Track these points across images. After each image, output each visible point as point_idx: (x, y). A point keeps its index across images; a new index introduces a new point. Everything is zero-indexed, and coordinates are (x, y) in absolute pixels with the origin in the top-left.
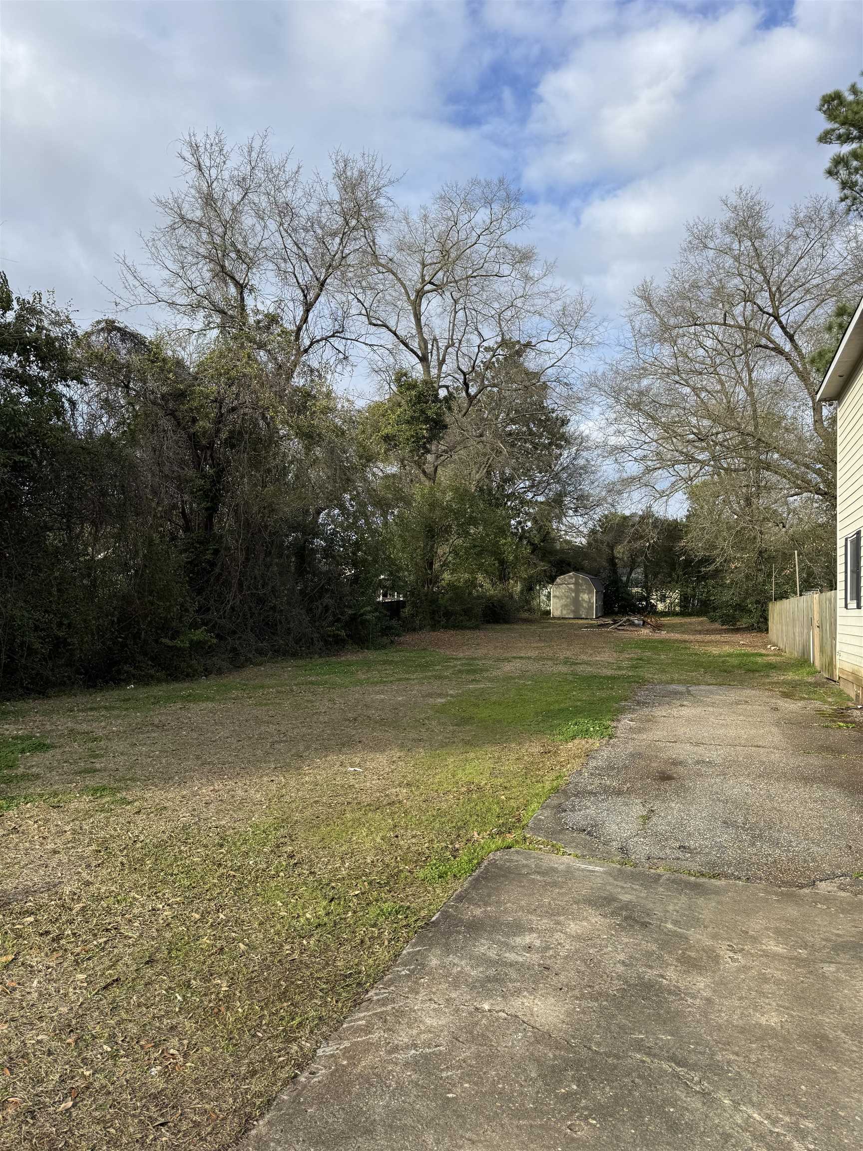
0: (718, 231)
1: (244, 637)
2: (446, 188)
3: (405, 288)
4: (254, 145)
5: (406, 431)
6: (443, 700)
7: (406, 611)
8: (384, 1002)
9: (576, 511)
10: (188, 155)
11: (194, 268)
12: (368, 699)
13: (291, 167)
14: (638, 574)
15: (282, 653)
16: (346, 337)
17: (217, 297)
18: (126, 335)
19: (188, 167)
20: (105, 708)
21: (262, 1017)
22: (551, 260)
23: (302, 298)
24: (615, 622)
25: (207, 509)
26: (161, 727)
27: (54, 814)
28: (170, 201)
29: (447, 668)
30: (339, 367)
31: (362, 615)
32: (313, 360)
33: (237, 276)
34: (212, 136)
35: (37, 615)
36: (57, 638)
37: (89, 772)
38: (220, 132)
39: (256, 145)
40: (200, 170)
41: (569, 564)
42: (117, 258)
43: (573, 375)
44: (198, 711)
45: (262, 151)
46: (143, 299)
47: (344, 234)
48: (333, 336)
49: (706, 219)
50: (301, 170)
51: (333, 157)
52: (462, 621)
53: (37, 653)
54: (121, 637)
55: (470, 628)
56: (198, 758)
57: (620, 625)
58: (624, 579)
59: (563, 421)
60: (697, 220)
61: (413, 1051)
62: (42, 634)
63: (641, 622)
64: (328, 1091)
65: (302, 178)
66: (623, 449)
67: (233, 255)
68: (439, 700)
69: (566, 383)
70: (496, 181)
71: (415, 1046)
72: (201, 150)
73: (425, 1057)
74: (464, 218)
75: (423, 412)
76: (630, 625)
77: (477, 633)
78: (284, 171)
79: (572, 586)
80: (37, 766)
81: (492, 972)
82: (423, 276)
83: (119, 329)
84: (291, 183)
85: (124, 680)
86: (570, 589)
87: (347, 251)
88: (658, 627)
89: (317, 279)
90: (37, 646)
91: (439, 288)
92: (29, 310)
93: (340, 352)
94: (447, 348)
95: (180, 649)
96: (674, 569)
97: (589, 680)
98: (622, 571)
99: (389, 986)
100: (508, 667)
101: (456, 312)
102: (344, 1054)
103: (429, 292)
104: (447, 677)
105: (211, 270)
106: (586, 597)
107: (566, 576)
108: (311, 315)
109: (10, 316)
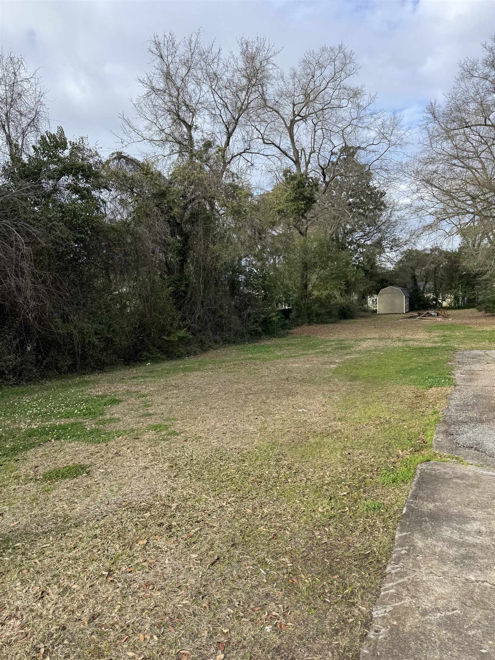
0: (480, 65)
1: (206, 333)
2: (306, 55)
3: (283, 119)
4: (192, 39)
5: (292, 206)
6: (334, 366)
7: (293, 315)
8: (401, 574)
9: (392, 249)
10: (154, 49)
11: (163, 118)
12: (289, 366)
13: (215, 50)
14: (430, 285)
15: (228, 342)
16: (252, 152)
17: (176, 134)
18: (129, 160)
19: (154, 57)
20: (141, 377)
21: (323, 587)
22: (373, 94)
23: (225, 130)
24: (420, 315)
25: (180, 261)
26: (177, 387)
27: (137, 443)
28: (145, 79)
29: (328, 347)
30: (249, 171)
31: (270, 318)
32: (233, 168)
33: (187, 120)
34: (168, 36)
35: (95, 326)
36: (107, 338)
37: (148, 416)
38: (172, 33)
39: (194, 39)
40: (162, 58)
41: (387, 282)
42: (119, 115)
43: (391, 164)
44: (194, 378)
45: (197, 42)
46: (135, 139)
47: (248, 89)
48: (244, 152)
49: (472, 58)
50: (221, 52)
51: (240, 41)
52: (326, 319)
53: (97, 347)
54: (141, 336)
55: (332, 323)
56: (206, 405)
57: (423, 316)
58: (422, 289)
59: (382, 194)
60: (466, 60)
61: (439, 614)
62: (99, 336)
63: (436, 314)
64: (394, 646)
65: (222, 56)
66: (422, 208)
67: (184, 108)
68: (332, 366)
69: (386, 170)
70: (337, 47)
71: (438, 610)
72: (162, 45)
73: (448, 618)
74: (318, 73)
75: (301, 193)
76: (428, 316)
77: (336, 325)
78: (212, 53)
79: (390, 295)
80: (117, 413)
81: (463, 551)
82: (294, 112)
83: (125, 157)
84: (216, 60)
85: (144, 361)
86: (389, 297)
87: (250, 99)
88: (446, 317)
89: (234, 118)
90: (97, 343)
91: (304, 118)
92: (77, 148)
93: (248, 161)
94: (310, 154)
95: (173, 342)
96: (453, 281)
97: (421, 350)
98: (421, 284)
99: (398, 562)
100: (365, 345)
101: (315, 132)
102: (391, 615)
103: (298, 121)
104: (329, 352)
105: (172, 119)
106: (399, 300)
107: (386, 289)
108: (231, 140)
109: (67, 153)
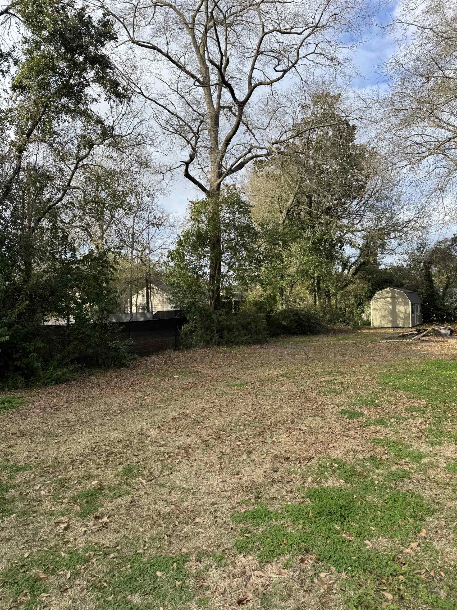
24: (419, 332)
41: (387, 281)
57: (424, 336)
58: (441, 292)
63: (449, 332)
76: (434, 335)
79: (389, 300)
86: (388, 302)
106: (402, 308)
107: (384, 291)
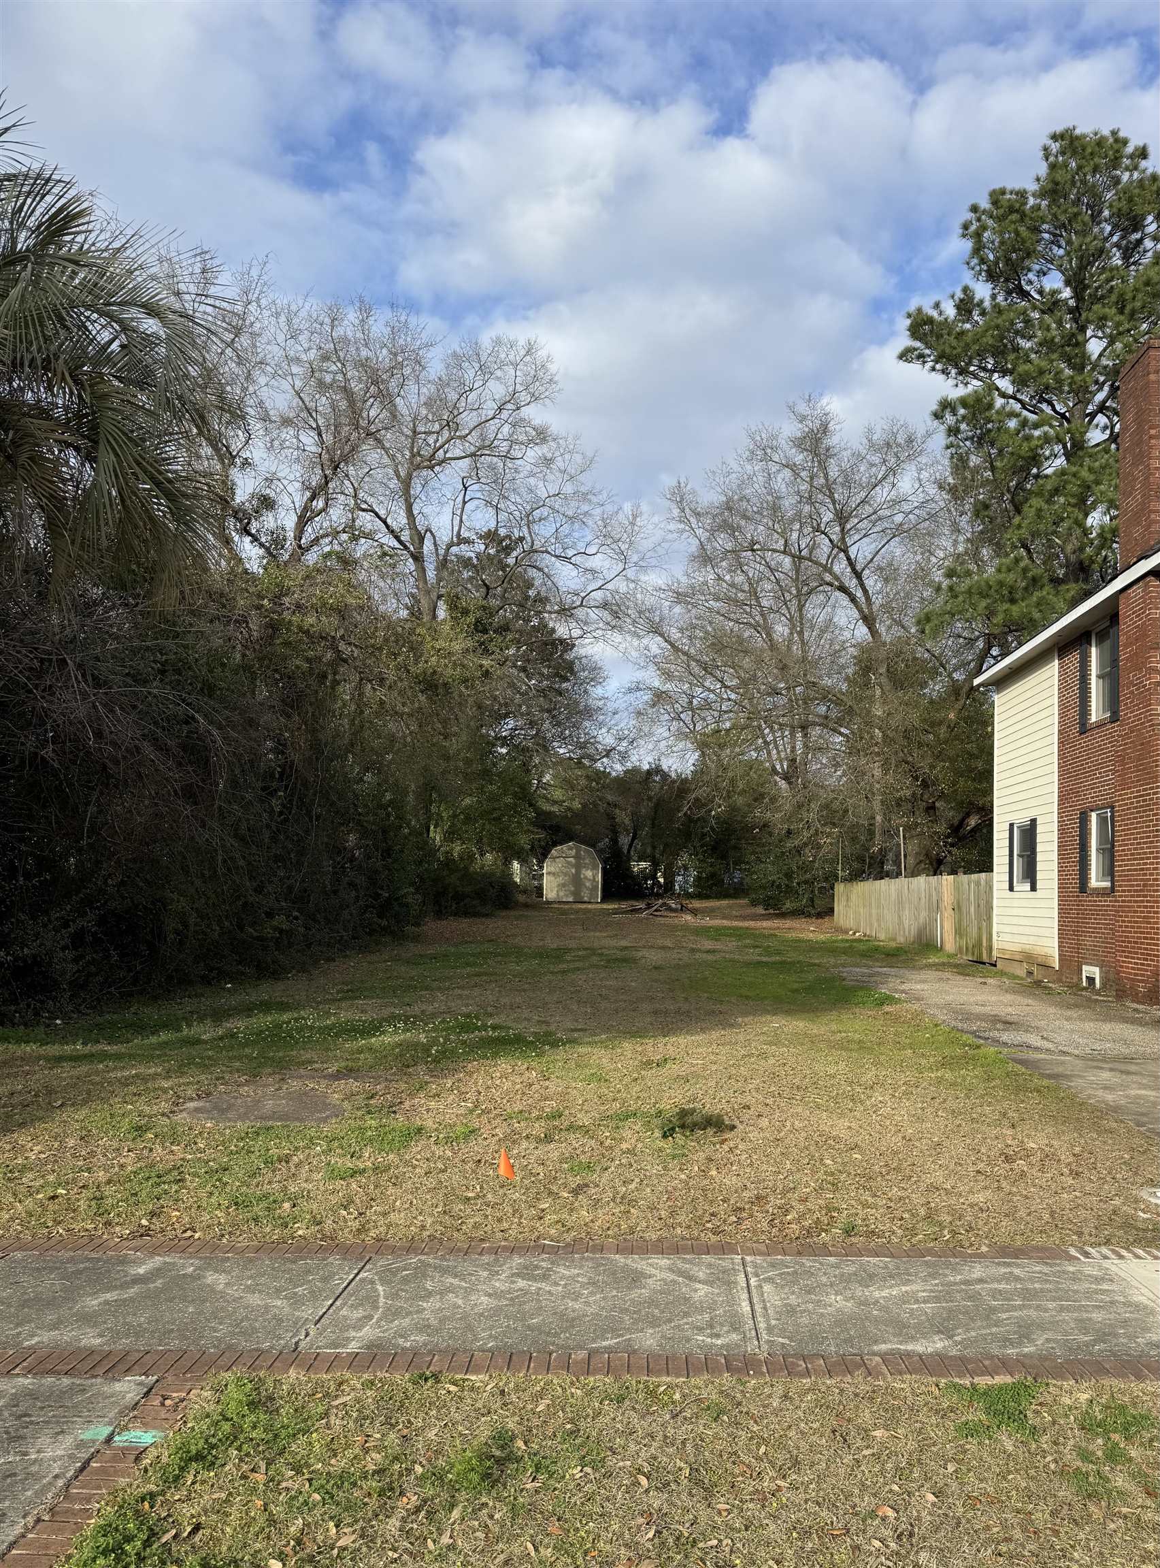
24: (649, 906)
41: (568, 832)
57: (656, 911)
59: (567, 644)
63: (679, 907)
76: (667, 910)
79: (572, 860)
86: (568, 863)
106: (589, 874)
107: (564, 847)
